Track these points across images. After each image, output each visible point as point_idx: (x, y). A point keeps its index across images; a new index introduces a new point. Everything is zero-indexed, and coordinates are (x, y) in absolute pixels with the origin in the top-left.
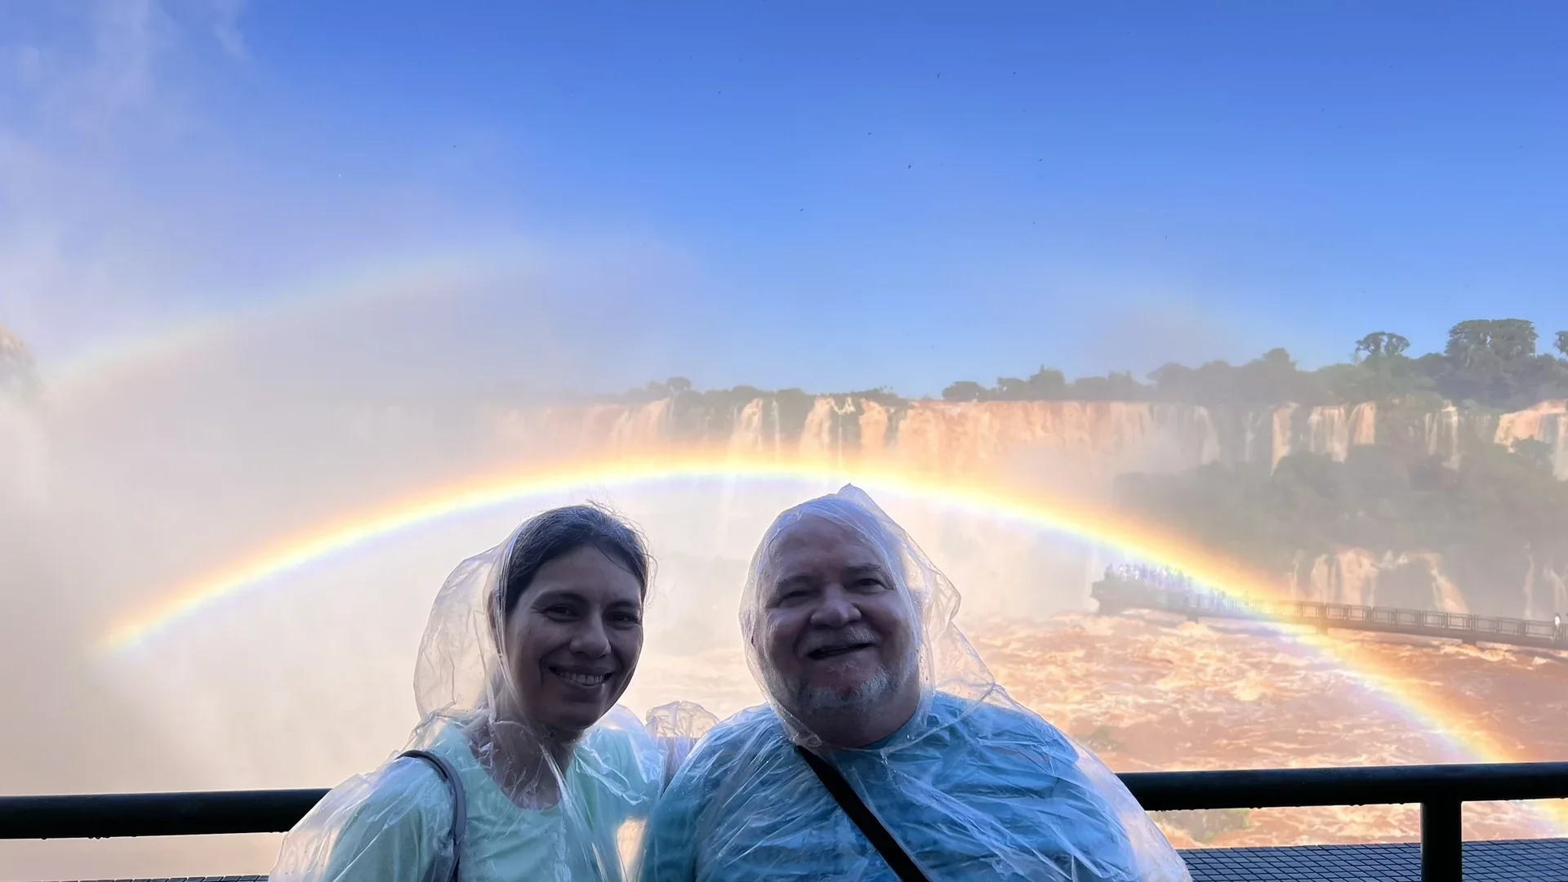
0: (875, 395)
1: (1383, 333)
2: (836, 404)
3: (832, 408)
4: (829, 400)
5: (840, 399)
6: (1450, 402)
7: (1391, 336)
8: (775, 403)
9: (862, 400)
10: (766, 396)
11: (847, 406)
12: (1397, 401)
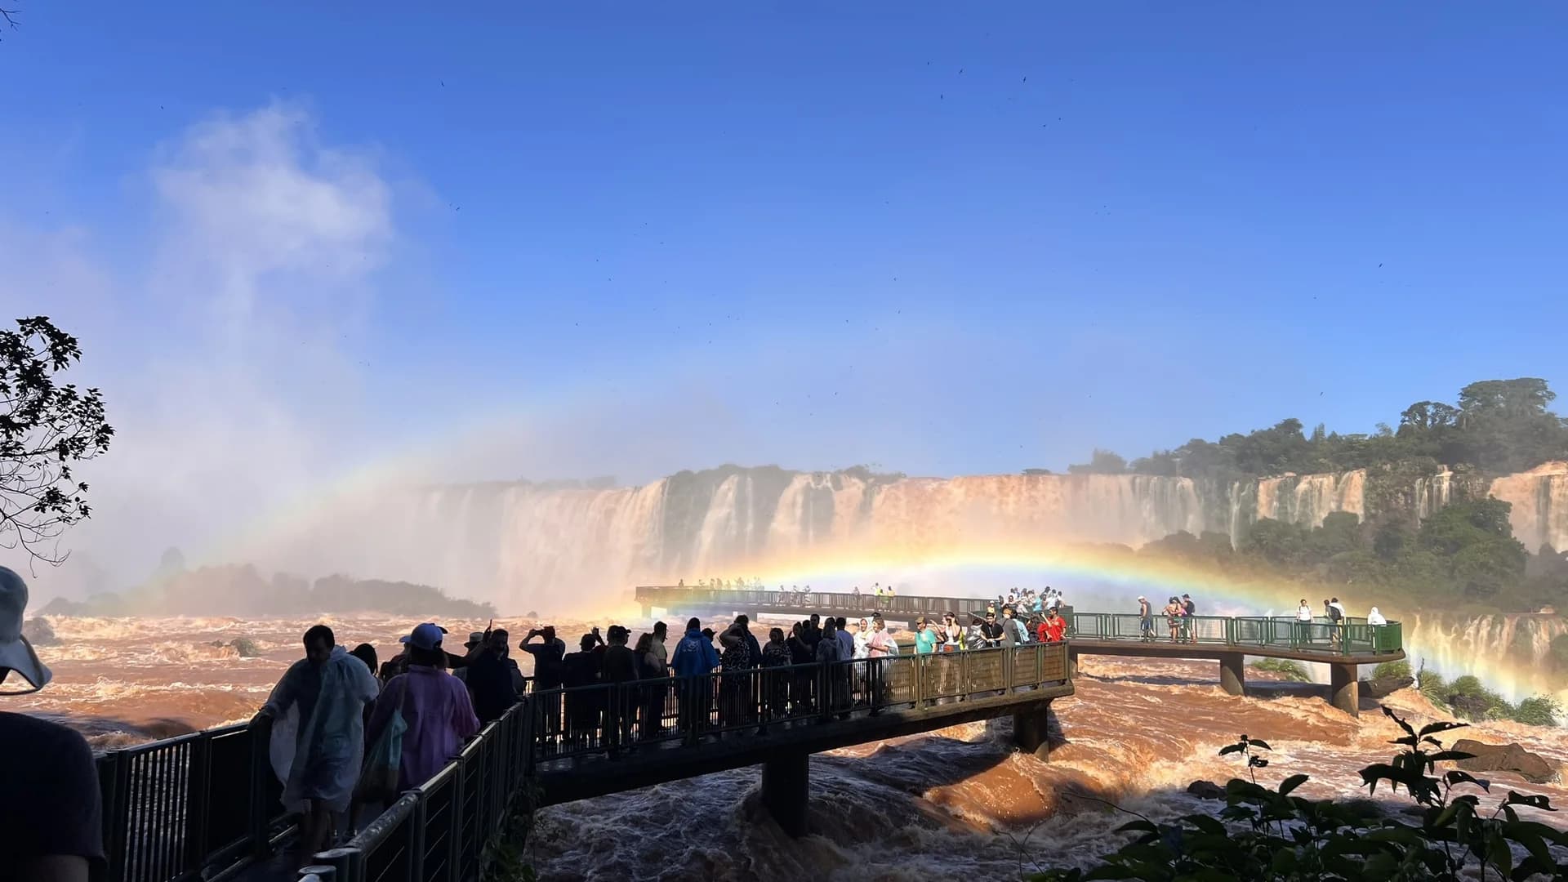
0: (859, 472)
1: (1428, 403)
2: (814, 480)
3: (809, 483)
4: (806, 476)
5: (818, 476)
6: (1445, 467)
7: (1437, 405)
8: (749, 479)
9: (842, 477)
10: (743, 472)
11: (824, 481)
12: (1388, 467)
